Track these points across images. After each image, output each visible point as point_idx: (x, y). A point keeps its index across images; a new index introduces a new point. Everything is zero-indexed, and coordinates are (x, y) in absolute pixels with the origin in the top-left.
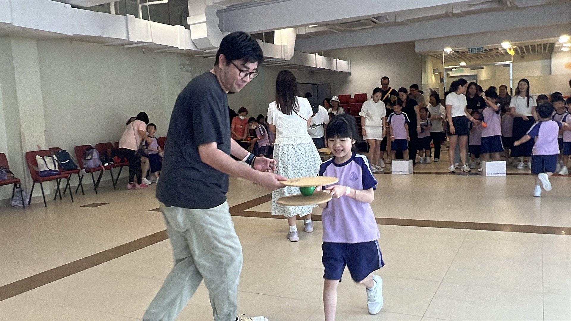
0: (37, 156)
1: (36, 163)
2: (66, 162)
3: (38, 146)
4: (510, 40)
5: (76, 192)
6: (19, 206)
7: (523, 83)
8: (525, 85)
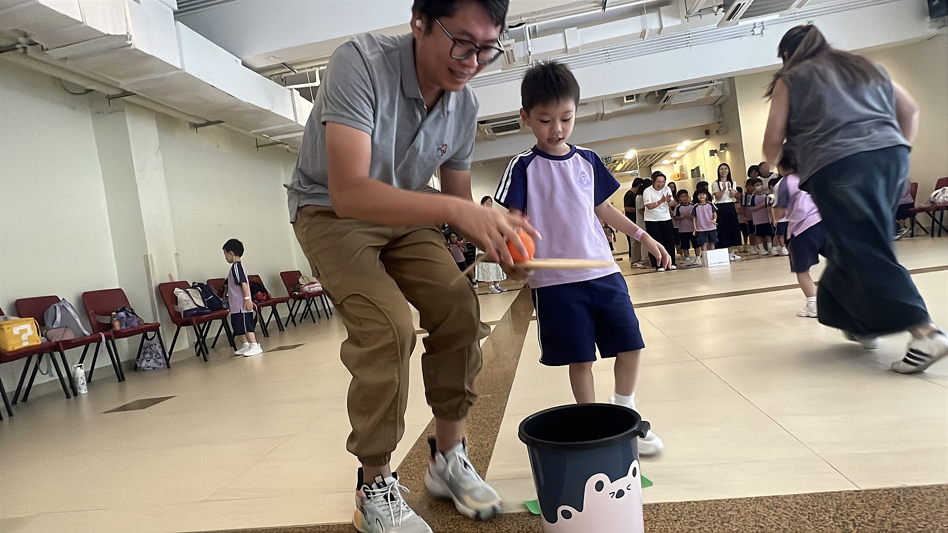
0: (177, 290)
1: (175, 299)
2: (209, 298)
3: (170, 275)
4: (637, 149)
5: (213, 347)
6: (154, 368)
7: (724, 167)
8: (726, 169)
